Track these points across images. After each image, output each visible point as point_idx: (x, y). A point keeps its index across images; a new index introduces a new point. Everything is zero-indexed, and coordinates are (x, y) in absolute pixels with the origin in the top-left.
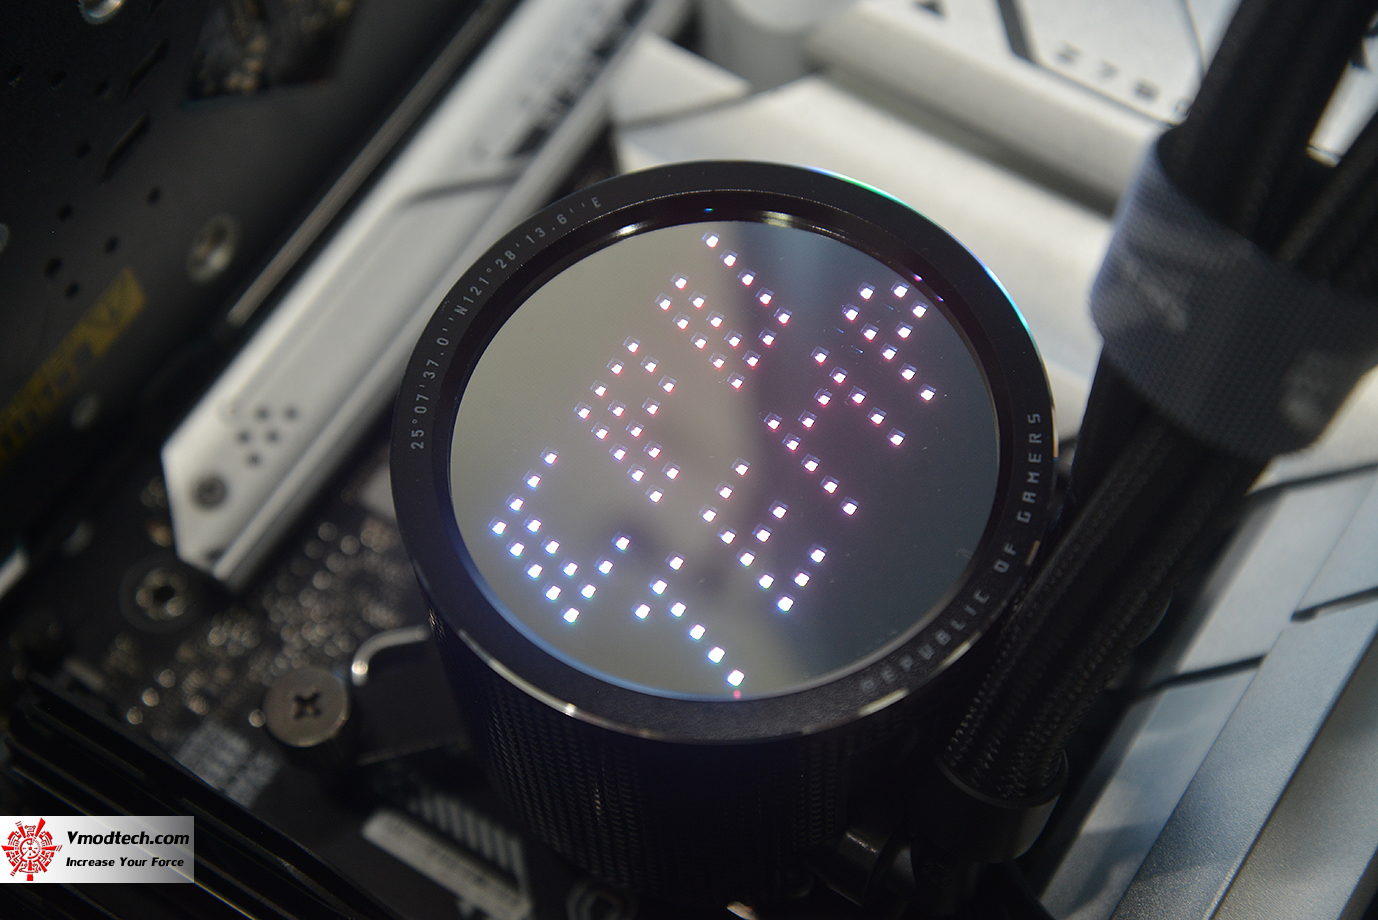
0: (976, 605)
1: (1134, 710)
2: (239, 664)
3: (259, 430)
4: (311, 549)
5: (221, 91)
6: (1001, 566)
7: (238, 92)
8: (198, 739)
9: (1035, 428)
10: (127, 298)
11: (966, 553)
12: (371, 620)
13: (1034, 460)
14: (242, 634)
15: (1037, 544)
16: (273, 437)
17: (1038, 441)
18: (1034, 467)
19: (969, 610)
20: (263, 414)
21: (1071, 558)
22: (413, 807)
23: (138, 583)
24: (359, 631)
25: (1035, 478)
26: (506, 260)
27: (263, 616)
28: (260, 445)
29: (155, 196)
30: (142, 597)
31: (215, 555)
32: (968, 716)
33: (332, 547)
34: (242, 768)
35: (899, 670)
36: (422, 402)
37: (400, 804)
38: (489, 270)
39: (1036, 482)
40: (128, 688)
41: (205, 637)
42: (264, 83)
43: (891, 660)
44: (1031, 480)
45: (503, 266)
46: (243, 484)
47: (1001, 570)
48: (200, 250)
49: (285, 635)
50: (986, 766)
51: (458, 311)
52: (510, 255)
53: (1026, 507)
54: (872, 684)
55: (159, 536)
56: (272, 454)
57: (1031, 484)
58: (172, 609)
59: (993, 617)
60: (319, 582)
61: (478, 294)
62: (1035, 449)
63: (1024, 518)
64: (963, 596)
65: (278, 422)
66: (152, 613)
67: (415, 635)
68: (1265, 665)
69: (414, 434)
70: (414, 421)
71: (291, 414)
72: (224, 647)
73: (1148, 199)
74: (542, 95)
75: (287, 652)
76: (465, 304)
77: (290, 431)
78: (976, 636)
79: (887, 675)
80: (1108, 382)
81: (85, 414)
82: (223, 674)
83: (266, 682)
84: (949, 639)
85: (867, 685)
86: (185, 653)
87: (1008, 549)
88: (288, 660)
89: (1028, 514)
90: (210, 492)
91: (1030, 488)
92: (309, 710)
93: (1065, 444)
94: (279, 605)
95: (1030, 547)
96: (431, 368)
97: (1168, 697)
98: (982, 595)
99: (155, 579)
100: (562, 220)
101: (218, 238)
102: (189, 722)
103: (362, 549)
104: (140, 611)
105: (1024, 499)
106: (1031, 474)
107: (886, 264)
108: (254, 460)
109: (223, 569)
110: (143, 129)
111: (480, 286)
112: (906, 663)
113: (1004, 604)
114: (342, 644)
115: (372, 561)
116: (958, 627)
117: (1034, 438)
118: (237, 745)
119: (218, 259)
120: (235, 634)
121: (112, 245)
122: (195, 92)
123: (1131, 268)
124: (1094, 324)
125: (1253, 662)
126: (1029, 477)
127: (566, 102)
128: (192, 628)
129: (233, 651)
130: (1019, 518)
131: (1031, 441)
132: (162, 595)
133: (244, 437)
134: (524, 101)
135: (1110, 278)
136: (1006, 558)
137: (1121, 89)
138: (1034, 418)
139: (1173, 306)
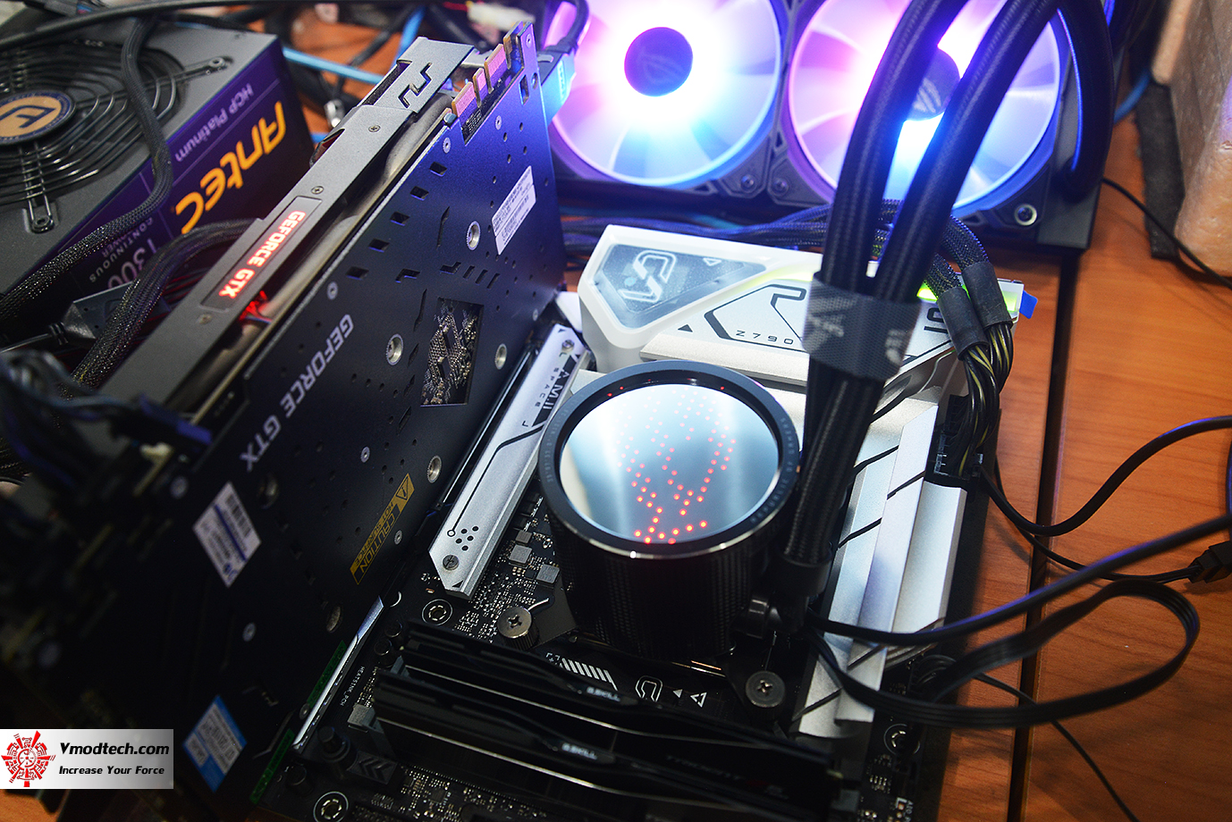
3: (464, 537)
6: (789, 469)
7: (436, 404)
9: (785, 423)
10: (408, 487)
13: (788, 433)
14: (474, 619)
16: (470, 538)
17: (788, 427)
18: (790, 435)
19: (783, 486)
20: (464, 531)
23: (428, 610)
25: (792, 438)
26: (565, 413)
27: (481, 611)
28: (465, 542)
29: (414, 442)
30: (430, 615)
31: (458, 585)
35: (763, 512)
42: (444, 402)
43: (759, 510)
46: (463, 557)
47: (790, 471)
48: (431, 469)
49: (492, 616)
51: (552, 433)
53: (791, 448)
54: (755, 520)
55: (431, 592)
56: (471, 545)
57: (791, 441)
58: (443, 617)
62: (787, 429)
64: (779, 483)
65: (470, 533)
66: (436, 620)
67: (546, 601)
68: (882, 522)
69: (548, 477)
70: (547, 472)
71: (475, 529)
72: (468, 625)
74: (542, 401)
76: (554, 430)
77: (477, 535)
79: (760, 515)
81: (398, 540)
84: (779, 498)
85: (753, 520)
87: (790, 463)
89: (793, 451)
90: (450, 562)
92: (516, 623)
94: (487, 605)
97: (848, 544)
98: (786, 480)
99: (433, 608)
101: (434, 466)
103: (513, 578)
104: (431, 620)
105: (790, 446)
108: (465, 548)
109: (464, 589)
110: (409, 413)
112: (765, 509)
116: (781, 493)
119: (436, 474)
120: (472, 620)
121: (403, 461)
124: (805, 352)
126: (788, 439)
127: (553, 400)
129: (472, 626)
130: (790, 452)
131: (785, 427)
132: (438, 613)
133: (459, 541)
134: (537, 405)
136: (790, 466)
138: (785, 419)
139: (837, 328)
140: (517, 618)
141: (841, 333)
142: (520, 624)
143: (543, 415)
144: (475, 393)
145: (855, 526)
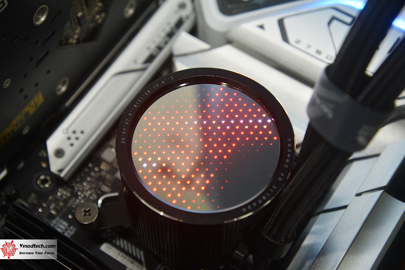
0: (273, 189)
1: (312, 219)
2: (66, 201)
3: (73, 136)
4: (86, 170)
5: (67, 44)
6: (280, 179)
7: (72, 44)
8: (54, 222)
9: (290, 142)
10: (39, 99)
11: (271, 175)
12: (103, 190)
13: (289, 151)
14: (67, 193)
15: (290, 173)
16: (77, 138)
17: (291, 146)
18: (289, 153)
19: (271, 190)
20: (74, 132)
21: (299, 177)
22: (114, 242)
23: (38, 178)
24: (100, 193)
25: (290, 156)
26: (148, 93)
27: (73, 188)
28: (73, 141)
29: (49, 72)
30: (39, 182)
31: (61, 171)
32: (270, 219)
33: (92, 169)
34: (66, 230)
35: (252, 206)
36: (124, 131)
37: (110, 241)
38: (143, 95)
39: (290, 157)
40: (35, 207)
41: (57, 193)
42: (78, 41)
43: (250, 203)
44: (288, 156)
45: (147, 94)
46: (69, 151)
47: (280, 180)
48: (59, 87)
49: (79, 193)
50: (275, 233)
51: (135, 106)
52: (149, 91)
53: (287, 163)
54: (245, 210)
55: (44, 165)
56: (77, 143)
57: (288, 157)
58: (47, 185)
59: (278, 193)
60: (88, 179)
61: (140, 102)
62: (290, 148)
63: (286, 166)
64: (270, 187)
65: (78, 134)
66: (42, 186)
67: (116, 194)
68: (348, 208)
69: (122, 139)
70: (122, 136)
71: (82, 132)
72: (62, 196)
73: (323, 83)
74: (153, 47)
75: (80, 198)
76: (136, 104)
77: (82, 137)
78: (273, 198)
79: (249, 207)
80: (311, 131)
81: (26, 131)
82: (61, 204)
83: (74, 206)
84: (266, 198)
85: (244, 210)
86: (51, 198)
87: (282, 175)
88: (80, 200)
89: (287, 165)
90: (59, 153)
91: (288, 158)
92: (88, 214)
93: (298, 146)
94: (78, 185)
95: (288, 174)
96: (127, 121)
97: (322, 216)
98: (275, 186)
99: (42, 177)
100: (163, 82)
101: (64, 84)
102: (52, 217)
103: (100, 170)
104: (38, 186)
105: (287, 161)
106: (289, 155)
107: (250, 97)
108: (72, 145)
109: (62, 175)
110: (47, 54)
111: (141, 99)
112: (255, 204)
113: (280, 190)
114: (95, 196)
115: (103, 173)
116: (268, 195)
117: (289, 145)
118: (65, 223)
119: (64, 89)
120: (65, 193)
121: (37, 85)
122: (60, 44)
123: (318, 101)
124: (308, 115)
125: (345, 207)
126: (288, 155)
127: (160, 48)
128: (53, 191)
129: (64, 197)
130: (285, 166)
131: (289, 146)
132: (44, 182)
133: (69, 138)
134: (149, 48)
135: (312, 103)
136: (281, 177)
137: (312, 51)
138: (289, 140)
139: (329, 111)
140: (89, 210)
141: (330, 115)
142: (90, 215)
143: (150, 59)
144: (104, 34)
145: (328, 206)
